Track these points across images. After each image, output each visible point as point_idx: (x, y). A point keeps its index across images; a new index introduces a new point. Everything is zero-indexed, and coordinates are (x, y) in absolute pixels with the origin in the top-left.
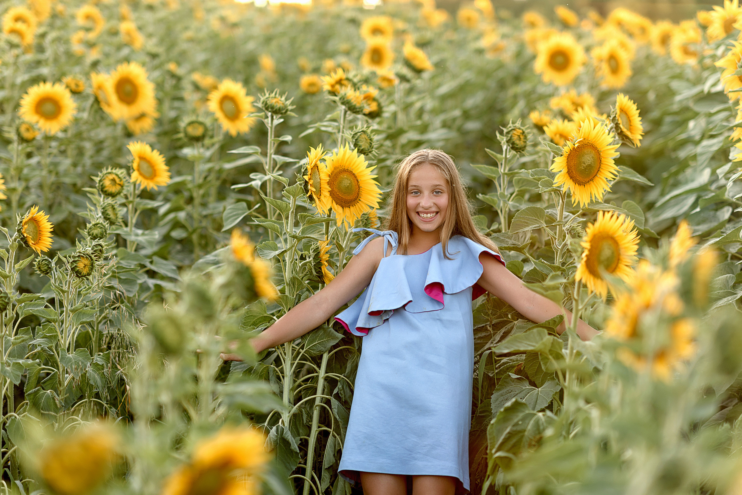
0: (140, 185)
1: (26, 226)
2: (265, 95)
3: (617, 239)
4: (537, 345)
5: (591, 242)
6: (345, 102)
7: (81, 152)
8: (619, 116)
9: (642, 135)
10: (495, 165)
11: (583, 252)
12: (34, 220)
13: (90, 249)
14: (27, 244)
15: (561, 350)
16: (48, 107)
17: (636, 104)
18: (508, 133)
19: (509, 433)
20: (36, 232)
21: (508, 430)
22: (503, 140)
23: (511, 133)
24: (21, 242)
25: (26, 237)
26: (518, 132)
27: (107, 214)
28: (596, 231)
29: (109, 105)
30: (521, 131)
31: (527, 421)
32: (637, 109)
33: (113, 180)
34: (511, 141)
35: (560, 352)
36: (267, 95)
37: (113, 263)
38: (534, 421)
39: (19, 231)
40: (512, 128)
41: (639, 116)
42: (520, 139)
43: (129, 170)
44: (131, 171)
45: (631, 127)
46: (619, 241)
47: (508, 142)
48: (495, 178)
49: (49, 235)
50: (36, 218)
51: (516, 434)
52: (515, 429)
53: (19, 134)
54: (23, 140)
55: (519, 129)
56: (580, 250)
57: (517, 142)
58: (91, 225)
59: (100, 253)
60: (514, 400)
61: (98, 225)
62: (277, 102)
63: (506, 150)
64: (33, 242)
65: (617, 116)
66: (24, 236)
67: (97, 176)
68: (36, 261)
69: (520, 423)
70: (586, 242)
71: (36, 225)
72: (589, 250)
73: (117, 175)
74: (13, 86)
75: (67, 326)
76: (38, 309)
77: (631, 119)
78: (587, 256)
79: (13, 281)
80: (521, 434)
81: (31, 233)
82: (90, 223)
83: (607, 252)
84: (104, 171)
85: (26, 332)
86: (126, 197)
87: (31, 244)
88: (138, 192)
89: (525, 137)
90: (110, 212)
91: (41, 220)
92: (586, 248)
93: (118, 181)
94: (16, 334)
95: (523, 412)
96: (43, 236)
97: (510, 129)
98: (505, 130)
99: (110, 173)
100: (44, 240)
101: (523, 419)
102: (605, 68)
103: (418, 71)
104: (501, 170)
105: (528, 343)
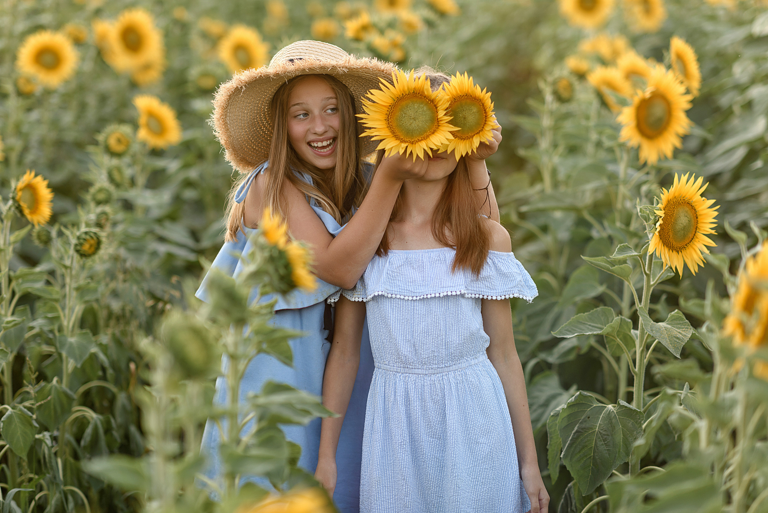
0: (148, 143)
1: (21, 193)
5: (665, 209)
7: (83, 107)
11: (657, 221)
12: (30, 188)
14: (23, 214)
15: (630, 331)
16: (48, 58)
20: (32, 200)
22: (547, 90)
24: (17, 211)
25: (22, 206)
27: (113, 177)
28: (671, 197)
33: (119, 140)
34: (557, 92)
35: (629, 334)
37: (120, 228)
39: (13, 198)
40: (558, 76)
43: (136, 126)
44: (138, 126)
45: (687, 73)
46: (696, 207)
49: (49, 204)
50: (32, 185)
54: (20, 94)
56: (652, 218)
57: (563, 93)
58: (95, 189)
61: (103, 190)
64: (29, 212)
66: (19, 204)
71: (33, 193)
72: (664, 219)
73: (122, 133)
74: (11, 36)
76: (37, 287)
77: (686, 63)
78: (660, 225)
81: (27, 201)
82: (93, 187)
83: (683, 220)
84: (109, 128)
85: (23, 312)
86: (133, 157)
87: (26, 214)
88: (147, 150)
90: (116, 175)
91: (38, 187)
92: (660, 217)
93: (123, 139)
94: (13, 314)
96: (42, 205)
100: (42, 209)
103: (442, 14)
105: (592, 324)
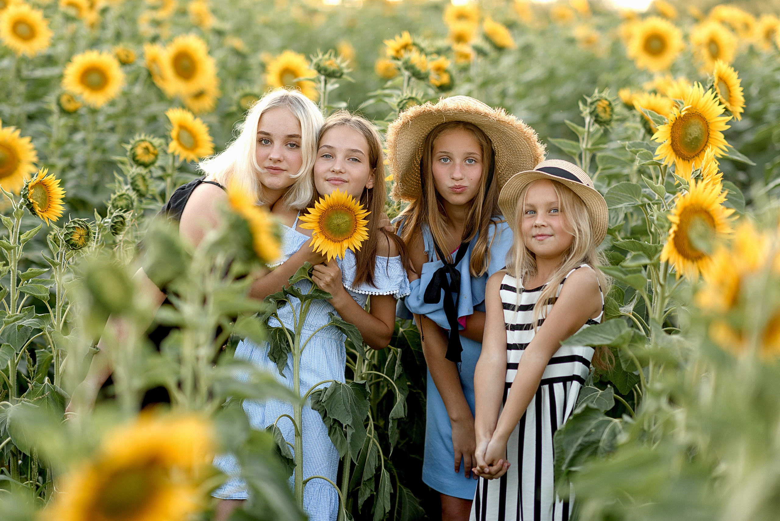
0: (179, 156)
1: (32, 191)
2: (318, 56)
3: (711, 213)
4: (614, 338)
5: (680, 215)
6: (409, 67)
8: (718, 84)
9: (743, 108)
10: (577, 139)
11: (670, 227)
12: (42, 185)
13: (110, 220)
14: (34, 211)
16: (94, 78)
17: (737, 72)
18: (592, 103)
19: (580, 445)
20: (44, 198)
21: (579, 441)
22: (586, 111)
23: (596, 104)
24: (27, 209)
25: (32, 203)
26: (603, 103)
27: (137, 185)
28: (688, 203)
29: (162, 78)
30: (607, 103)
31: (601, 430)
32: (738, 78)
33: (147, 149)
34: (595, 113)
36: (320, 56)
38: (610, 429)
39: (25, 196)
40: (597, 98)
41: (740, 86)
42: (605, 111)
43: (166, 139)
44: (169, 140)
45: (731, 98)
46: (714, 216)
47: (591, 113)
48: (575, 154)
49: (60, 202)
50: (45, 183)
51: (589, 446)
52: (587, 439)
53: (59, 104)
54: (64, 112)
55: (606, 100)
56: (667, 225)
57: (602, 115)
58: (116, 196)
59: (121, 225)
60: (584, 405)
61: (124, 196)
62: (331, 64)
63: (589, 123)
64: (40, 209)
65: (715, 84)
66: (29, 202)
67: (128, 143)
68: (51, 234)
69: (593, 430)
70: (675, 215)
71: (46, 190)
72: (678, 226)
73: (151, 143)
75: (60, 305)
77: (731, 89)
78: (675, 232)
79: (18, 253)
80: (595, 446)
81: (39, 199)
82: (115, 193)
83: (699, 228)
84: (137, 138)
86: (163, 168)
87: (37, 211)
88: (177, 164)
89: (612, 110)
90: (140, 183)
91: (51, 185)
92: (674, 223)
93: (151, 149)
95: (596, 419)
96: (54, 203)
97: (595, 99)
98: (589, 100)
99: (143, 141)
100: (54, 208)
101: (597, 427)
102: (705, 53)
103: (500, 49)
104: (583, 145)
105: (604, 336)
